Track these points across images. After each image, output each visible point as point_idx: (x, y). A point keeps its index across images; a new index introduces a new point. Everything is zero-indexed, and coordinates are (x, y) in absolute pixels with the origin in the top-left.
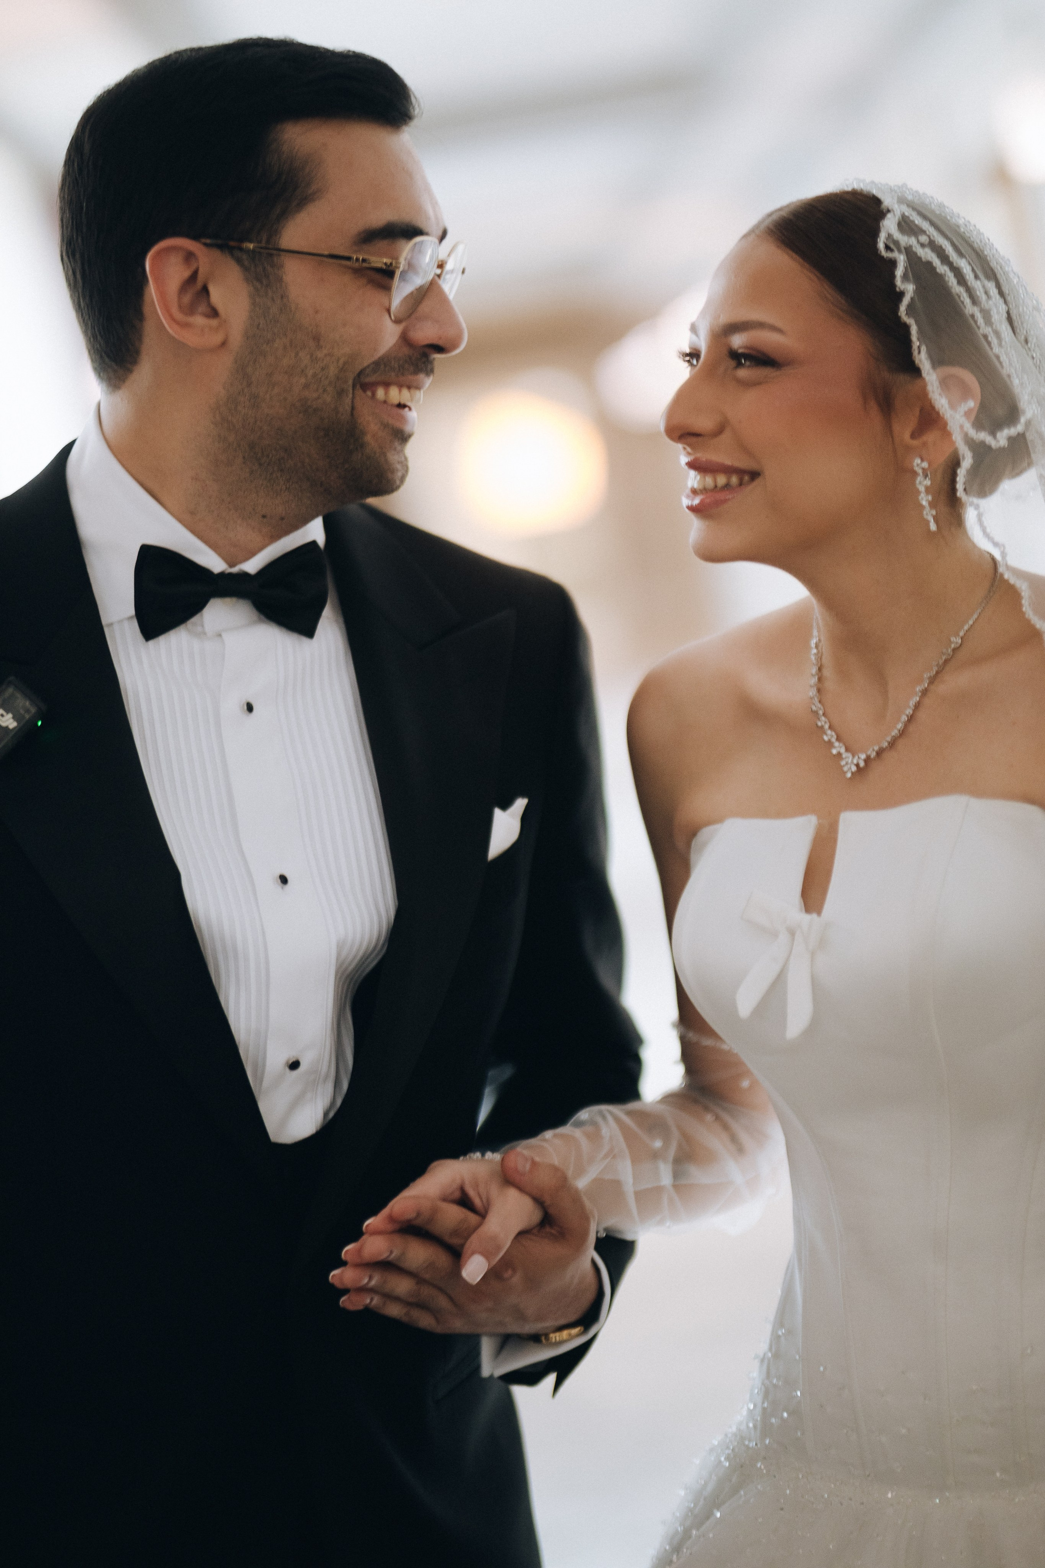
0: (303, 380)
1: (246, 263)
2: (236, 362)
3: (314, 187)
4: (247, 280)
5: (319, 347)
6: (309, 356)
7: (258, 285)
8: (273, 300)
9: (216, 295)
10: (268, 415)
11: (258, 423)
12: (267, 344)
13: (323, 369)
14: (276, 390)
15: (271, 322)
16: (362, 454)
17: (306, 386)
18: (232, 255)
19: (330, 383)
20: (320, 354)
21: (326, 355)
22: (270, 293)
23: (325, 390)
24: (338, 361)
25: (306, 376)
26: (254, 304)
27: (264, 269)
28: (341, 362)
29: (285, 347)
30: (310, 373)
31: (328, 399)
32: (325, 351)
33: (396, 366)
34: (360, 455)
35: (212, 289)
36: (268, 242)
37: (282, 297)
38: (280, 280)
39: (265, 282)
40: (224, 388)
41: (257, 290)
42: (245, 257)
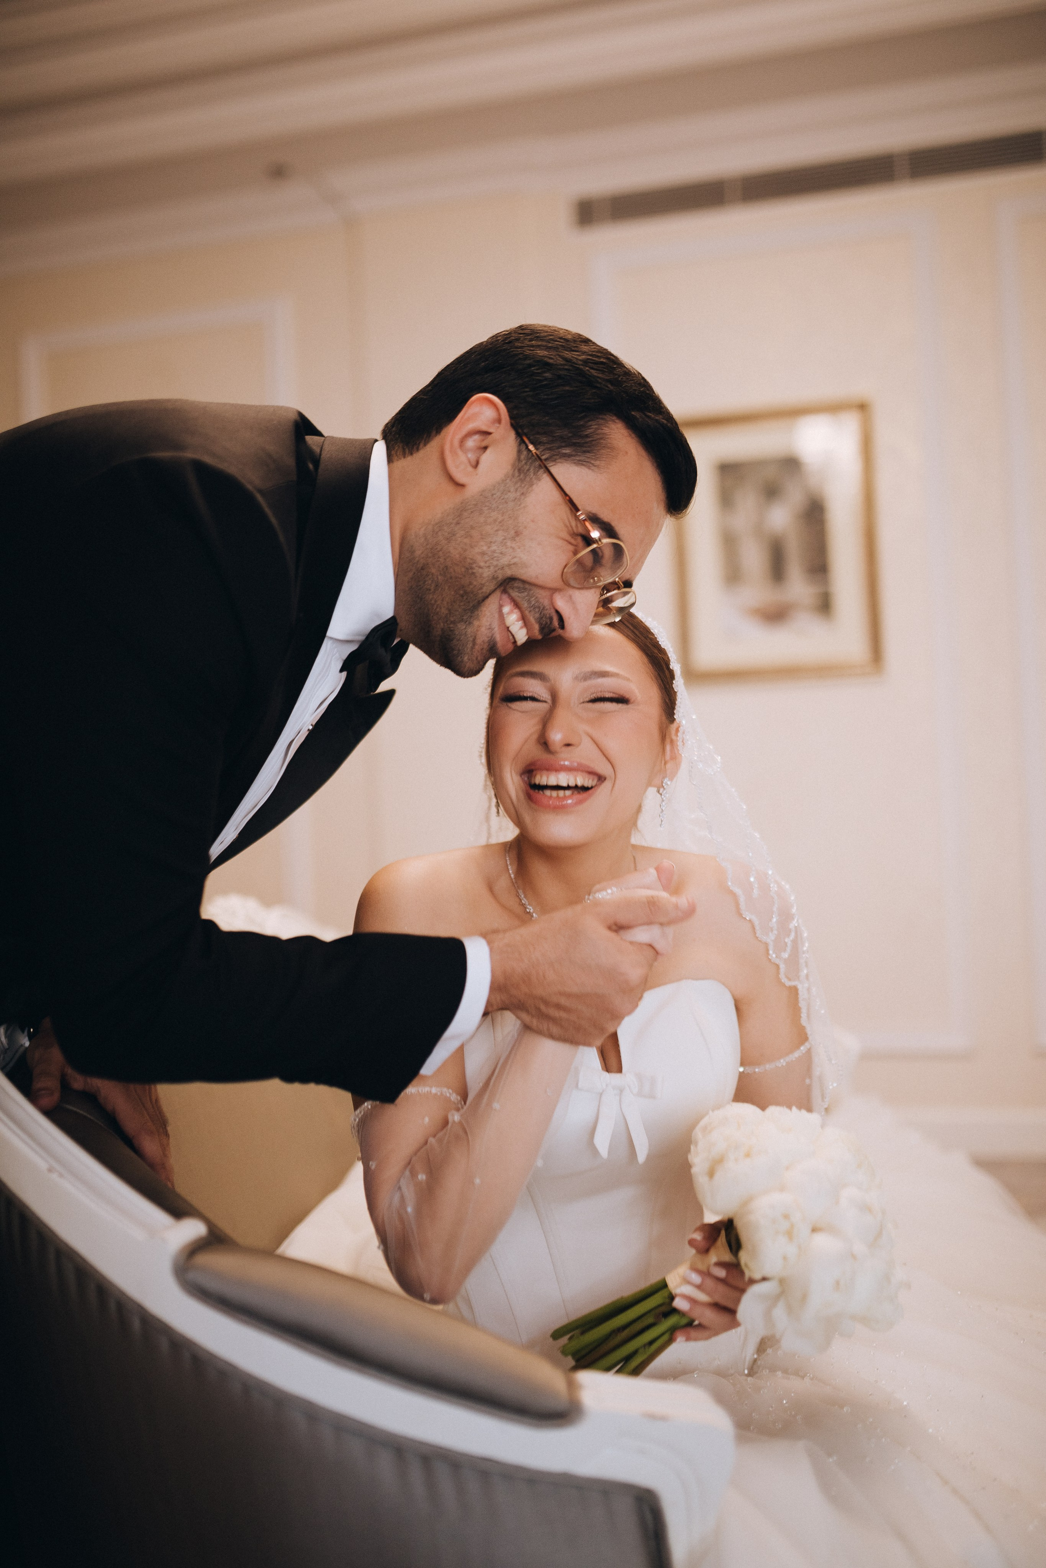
0: (485, 548)
1: (522, 457)
2: (462, 503)
3: (597, 463)
4: (513, 466)
5: (513, 539)
6: (503, 537)
7: (517, 474)
8: (516, 490)
9: (487, 458)
10: (449, 552)
11: (441, 553)
12: (489, 509)
13: (501, 553)
14: (466, 540)
15: (503, 499)
16: (465, 628)
17: (483, 554)
18: (520, 445)
19: (497, 566)
20: (509, 544)
21: (511, 547)
22: (519, 484)
23: (489, 567)
24: (515, 557)
25: (489, 547)
26: (503, 481)
27: (528, 470)
28: (515, 560)
29: (495, 521)
30: (494, 547)
31: (485, 575)
32: (513, 545)
33: (533, 603)
34: (464, 627)
35: (488, 451)
36: (546, 460)
37: (523, 494)
38: (532, 485)
39: (522, 476)
40: (442, 513)
41: (513, 476)
42: (525, 453)
